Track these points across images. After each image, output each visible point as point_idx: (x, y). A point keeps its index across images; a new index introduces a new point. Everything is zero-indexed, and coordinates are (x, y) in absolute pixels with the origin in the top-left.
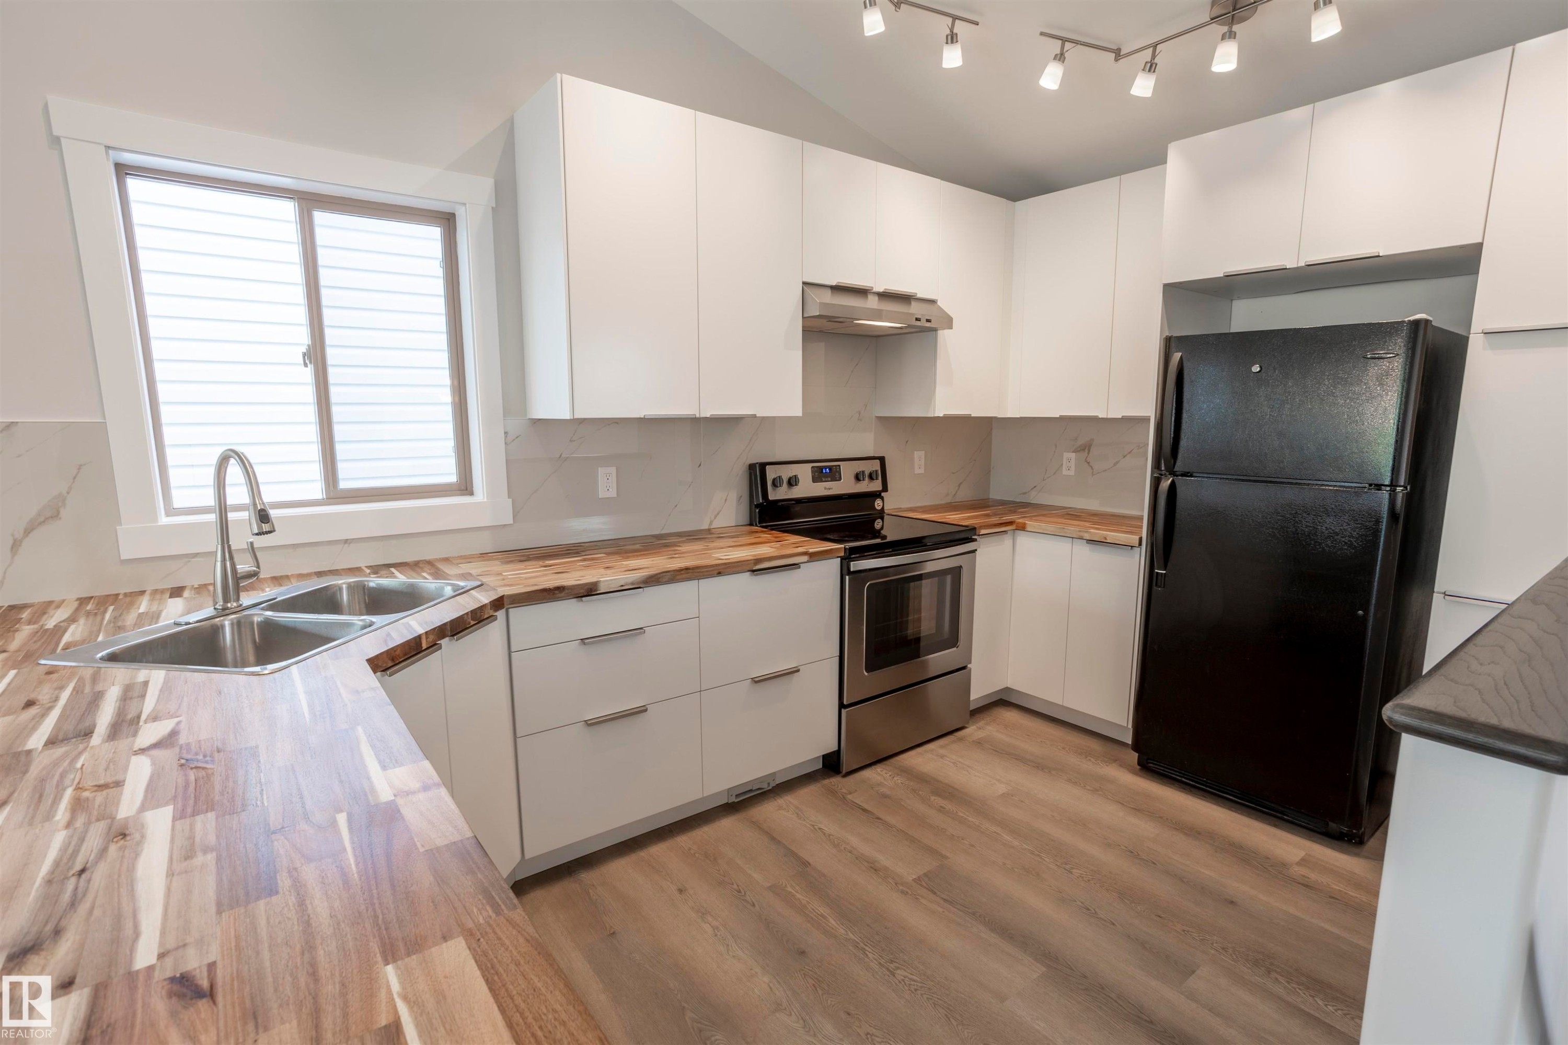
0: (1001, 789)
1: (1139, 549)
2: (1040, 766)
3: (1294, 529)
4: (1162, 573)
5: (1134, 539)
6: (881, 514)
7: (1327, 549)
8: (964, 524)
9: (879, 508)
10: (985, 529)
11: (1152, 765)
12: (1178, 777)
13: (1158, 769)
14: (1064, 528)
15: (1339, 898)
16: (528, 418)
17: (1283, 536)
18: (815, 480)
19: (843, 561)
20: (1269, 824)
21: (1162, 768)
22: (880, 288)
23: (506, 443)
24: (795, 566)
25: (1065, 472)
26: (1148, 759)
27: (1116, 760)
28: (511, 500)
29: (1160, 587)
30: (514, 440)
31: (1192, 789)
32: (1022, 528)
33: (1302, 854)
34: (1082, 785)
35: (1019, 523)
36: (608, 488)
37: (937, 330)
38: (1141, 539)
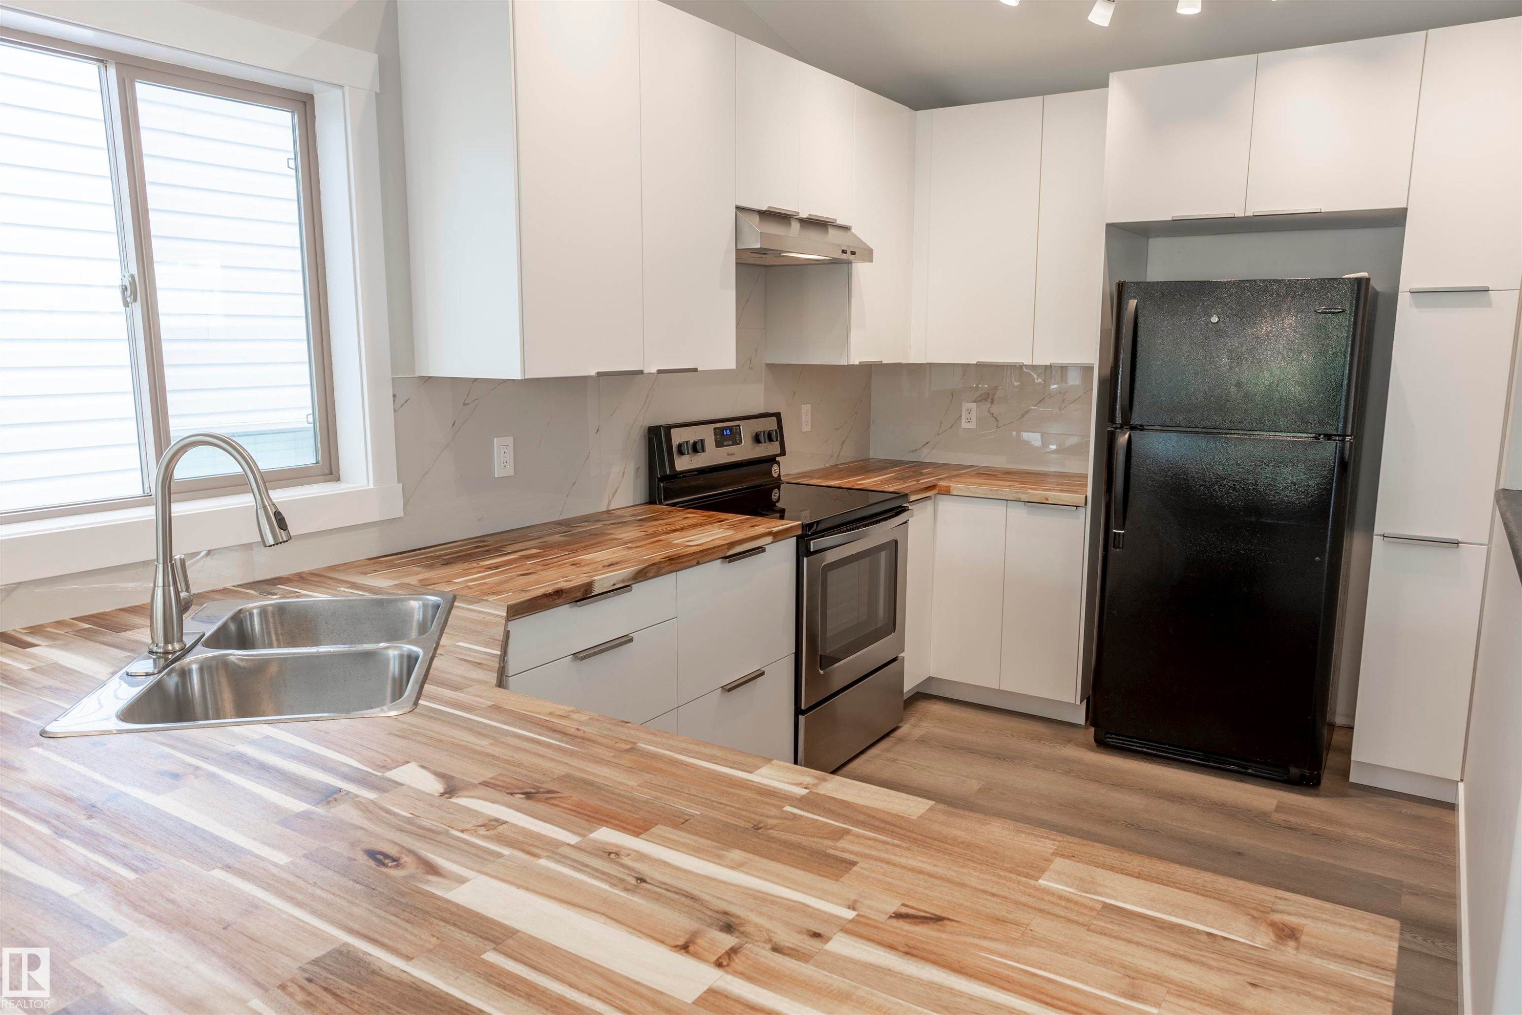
0: (974, 785)
1: (1084, 508)
2: (999, 756)
3: (1254, 481)
4: (1120, 533)
5: (1079, 498)
6: (777, 483)
7: (1286, 499)
8: (891, 490)
9: (775, 475)
10: (914, 495)
11: (1110, 740)
12: (1139, 749)
13: (1117, 743)
14: (997, 490)
15: (1319, 834)
16: (417, 375)
17: (1243, 488)
18: (719, 444)
19: (800, 540)
20: (1236, 780)
21: (1122, 742)
22: (804, 215)
23: (394, 410)
24: (760, 550)
25: (964, 425)
26: (1107, 733)
27: (1070, 741)
28: (401, 484)
29: (1118, 547)
30: (403, 405)
31: (1155, 759)
32: (947, 492)
33: (1275, 802)
34: (1051, 769)
35: (940, 486)
36: (505, 464)
37: (851, 263)
38: (1086, 497)
